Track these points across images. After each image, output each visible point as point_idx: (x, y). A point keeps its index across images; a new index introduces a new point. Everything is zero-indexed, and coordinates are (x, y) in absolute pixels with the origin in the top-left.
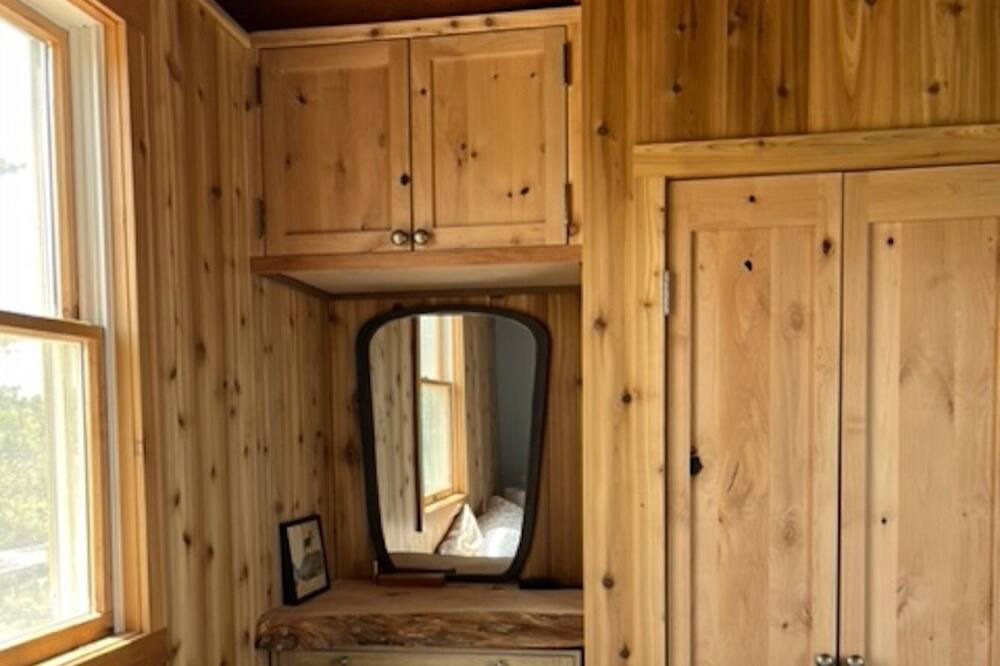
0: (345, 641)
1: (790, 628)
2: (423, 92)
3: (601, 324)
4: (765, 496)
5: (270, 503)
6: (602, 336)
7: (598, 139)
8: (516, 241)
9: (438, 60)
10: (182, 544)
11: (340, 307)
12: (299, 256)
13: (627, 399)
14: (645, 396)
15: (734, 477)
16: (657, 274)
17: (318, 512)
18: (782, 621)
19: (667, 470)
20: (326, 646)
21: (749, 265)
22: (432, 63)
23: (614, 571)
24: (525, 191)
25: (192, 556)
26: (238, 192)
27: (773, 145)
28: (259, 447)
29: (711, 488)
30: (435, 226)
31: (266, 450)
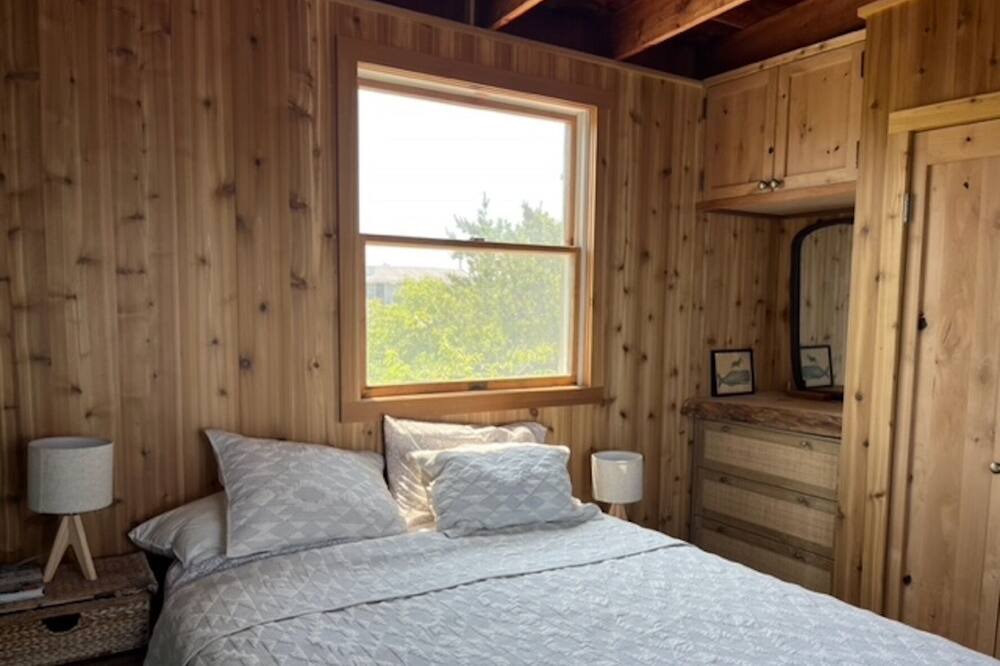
0: (724, 417)
1: (979, 443)
2: (784, 96)
3: (865, 230)
4: (969, 347)
5: (702, 337)
6: (865, 239)
7: (871, 111)
8: (828, 181)
9: (794, 76)
10: (621, 352)
11: (787, 223)
12: (719, 200)
13: (877, 279)
14: (887, 277)
15: (947, 333)
16: (899, 196)
17: (753, 347)
18: (975, 436)
19: (900, 326)
20: (714, 418)
21: (966, 185)
22: (790, 79)
23: (863, 391)
24: (837, 149)
25: (628, 360)
26: (686, 169)
27: (981, 101)
28: (694, 306)
29: (932, 340)
30: (786, 175)
31: (701, 308)
